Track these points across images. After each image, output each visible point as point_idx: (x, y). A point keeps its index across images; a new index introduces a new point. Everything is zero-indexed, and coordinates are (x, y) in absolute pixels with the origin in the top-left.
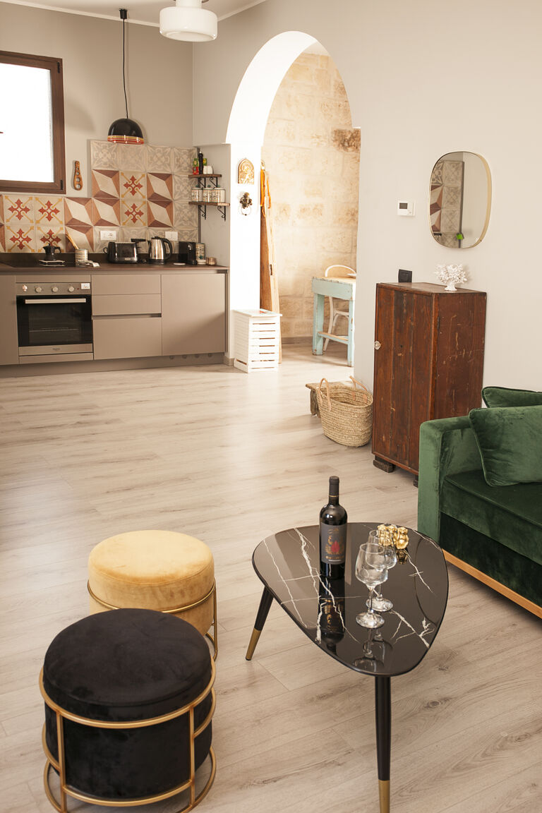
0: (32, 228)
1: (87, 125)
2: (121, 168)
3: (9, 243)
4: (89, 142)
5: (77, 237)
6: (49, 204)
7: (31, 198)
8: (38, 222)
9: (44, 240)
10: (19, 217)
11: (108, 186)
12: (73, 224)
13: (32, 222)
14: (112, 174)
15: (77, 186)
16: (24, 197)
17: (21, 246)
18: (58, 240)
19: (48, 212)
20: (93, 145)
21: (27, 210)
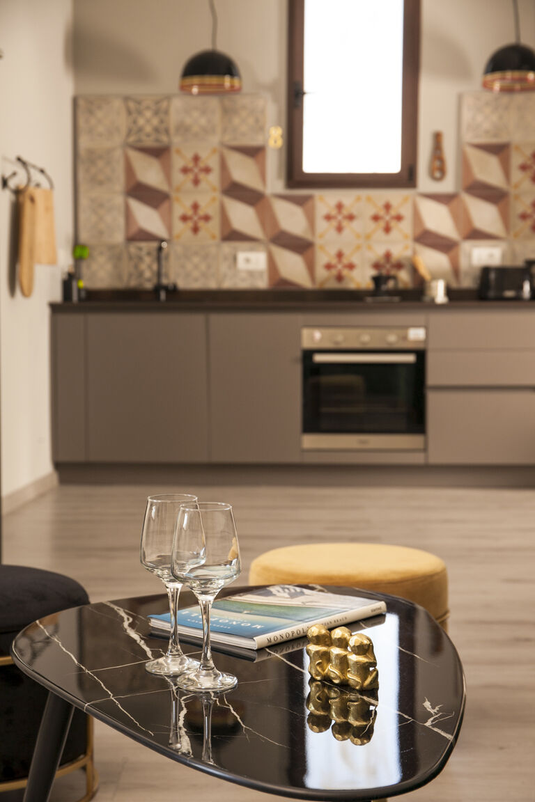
0: (358, 248)
1: (458, 69)
2: (515, 137)
3: (321, 273)
4: (460, 98)
5: (431, 261)
6: (388, 207)
7: (358, 199)
8: (368, 237)
9: (376, 266)
10: (340, 229)
11: (489, 171)
12: (427, 238)
13: (358, 236)
14: (499, 150)
15: (438, 174)
16: (348, 197)
17: (340, 278)
18: (399, 266)
19: (386, 220)
20: (468, 102)
21: (351, 218)
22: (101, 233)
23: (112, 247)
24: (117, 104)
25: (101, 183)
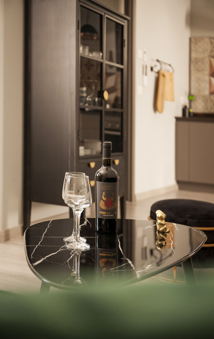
22: (200, 90)
23: (204, 97)
24: (207, 40)
25: (200, 71)
